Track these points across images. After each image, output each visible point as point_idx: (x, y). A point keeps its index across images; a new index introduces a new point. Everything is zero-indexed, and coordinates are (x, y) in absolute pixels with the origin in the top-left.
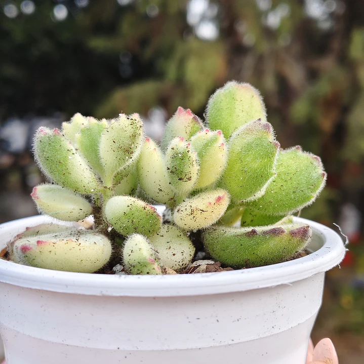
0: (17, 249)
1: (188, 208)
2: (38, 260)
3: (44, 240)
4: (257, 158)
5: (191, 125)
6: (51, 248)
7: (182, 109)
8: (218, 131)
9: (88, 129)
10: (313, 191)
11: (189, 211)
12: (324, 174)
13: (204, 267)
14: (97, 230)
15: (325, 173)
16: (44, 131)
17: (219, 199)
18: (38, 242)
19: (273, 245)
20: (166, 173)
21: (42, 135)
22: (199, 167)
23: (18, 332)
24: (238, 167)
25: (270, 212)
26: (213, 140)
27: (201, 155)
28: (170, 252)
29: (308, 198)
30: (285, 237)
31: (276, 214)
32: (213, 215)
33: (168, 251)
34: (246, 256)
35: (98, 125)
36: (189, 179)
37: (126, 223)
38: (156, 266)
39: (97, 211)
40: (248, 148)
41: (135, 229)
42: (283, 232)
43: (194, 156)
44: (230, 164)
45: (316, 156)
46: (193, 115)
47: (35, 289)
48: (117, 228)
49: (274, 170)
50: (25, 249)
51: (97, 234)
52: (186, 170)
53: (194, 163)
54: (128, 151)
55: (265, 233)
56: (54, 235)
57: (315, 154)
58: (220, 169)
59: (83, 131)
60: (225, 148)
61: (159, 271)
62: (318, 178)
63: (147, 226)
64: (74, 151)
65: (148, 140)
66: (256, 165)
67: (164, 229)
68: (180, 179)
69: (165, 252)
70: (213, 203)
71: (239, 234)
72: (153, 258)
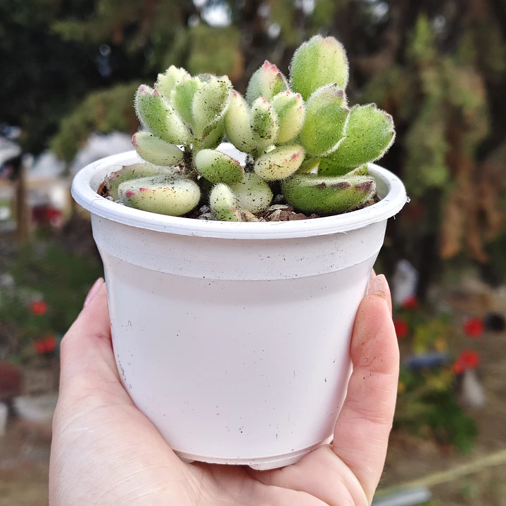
0: (122, 192)
1: (267, 162)
2: (140, 204)
3: (146, 188)
4: (329, 122)
5: (276, 81)
6: (151, 195)
7: (268, 63)
8: (297, 94)
9: (183, 87)
10: (382, 148)
11: (268, 166)
12: (393, 133)
13: (278, 212)
14: (188, 176)
15: (394, 131)
16: (144, 90)
17: (294, 157)
18: (141, 189)
19: (339, 197)
20: (250, 130)
21: (143, 94)
22: (278, 128)
23: (122, 260)
24: (313, 127)
25: (342, 164)
26: (293, 103)
27: (280, 115)
28: (251, 198)
29: (377, 154)
30: (350, 191)
31: (347, 166)
32: (289, 170)
33: (249, 197)
34: (315, 204)
35: (191, 83)
36: (270, 137)
37: (213, 173)
38: (237, 213)
39: (188, 156)
40: (323, 112)
41: (221, 178)
42: (349, 186)
43: (274, 117)
44: (307, 124)
45: (388, 115)
46: (278, 72)
47: (139, 228)
48: (205, 176)
49: (344, 133)
50: (129, 194)
51: (188, 180)
52: (267, 129)
53: (274, 124)
54: (217, 110)
55: (333, 186)
56: (151, 178)
57: (388, 113)
58: (298, 129)
59: (178, 89)
60: (303, 110)
61: (239, 218)
62: (387, 137)
63: (231, 177)
64: (172, 111)
65: (235, 95)
66: (328, 128)
67: (246, 177)
68: (262, 137)
69: (246, 197)
70: (288, 160)
71: (311, 185)
72: (234, 207)
